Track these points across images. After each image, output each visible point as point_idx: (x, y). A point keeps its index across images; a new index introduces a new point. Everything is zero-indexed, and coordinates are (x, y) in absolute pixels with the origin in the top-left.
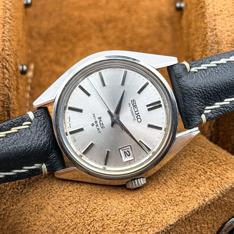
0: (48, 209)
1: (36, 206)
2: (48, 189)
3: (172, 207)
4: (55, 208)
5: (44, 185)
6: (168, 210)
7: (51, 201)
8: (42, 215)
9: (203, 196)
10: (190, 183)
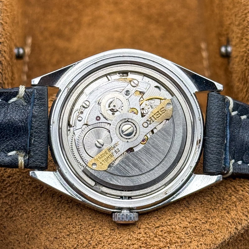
0: (41, 239)
1: (25, 235)
2: (42, 214)
3: (198, 238)
4: (50, 239)
5: (36, 208)
6: (192, 242)
7: (44, 229)
8: (33, 246)
9: (235, 223)
10: (219, 206)
